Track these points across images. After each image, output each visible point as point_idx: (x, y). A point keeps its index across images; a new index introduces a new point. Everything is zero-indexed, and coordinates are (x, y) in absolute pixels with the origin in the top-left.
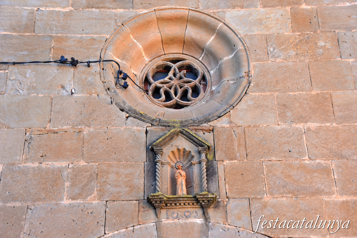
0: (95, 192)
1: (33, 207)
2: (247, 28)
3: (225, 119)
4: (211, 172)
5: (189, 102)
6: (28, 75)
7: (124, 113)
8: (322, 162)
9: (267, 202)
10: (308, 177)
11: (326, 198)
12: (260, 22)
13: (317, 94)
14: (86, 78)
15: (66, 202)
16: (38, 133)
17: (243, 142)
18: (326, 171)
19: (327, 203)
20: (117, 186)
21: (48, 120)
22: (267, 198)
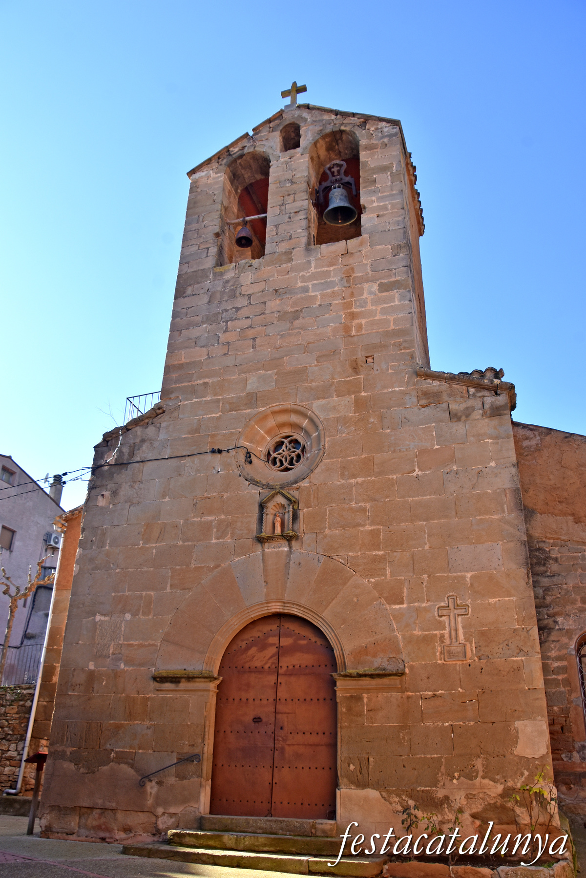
0: (229, 534)
1: (197, 545)
2: (326, 414)
3: (307, 480)
4: (295, 517)
5: (294, 466)
6: (195, 462)
7: (247, 482)
8: (363, 504)
9: (326, 534)
10: (353, 515)
11: (361, 529)
12: (334, 408)
13: (365, 457)
14: (227, 461)
15: (214, 541)
16: (200, 499)
17: (316, 496)
18: (364, 510)
19: (362, 531)
20: (241, 530)
21: (205, 490)
22: (327, 531)
